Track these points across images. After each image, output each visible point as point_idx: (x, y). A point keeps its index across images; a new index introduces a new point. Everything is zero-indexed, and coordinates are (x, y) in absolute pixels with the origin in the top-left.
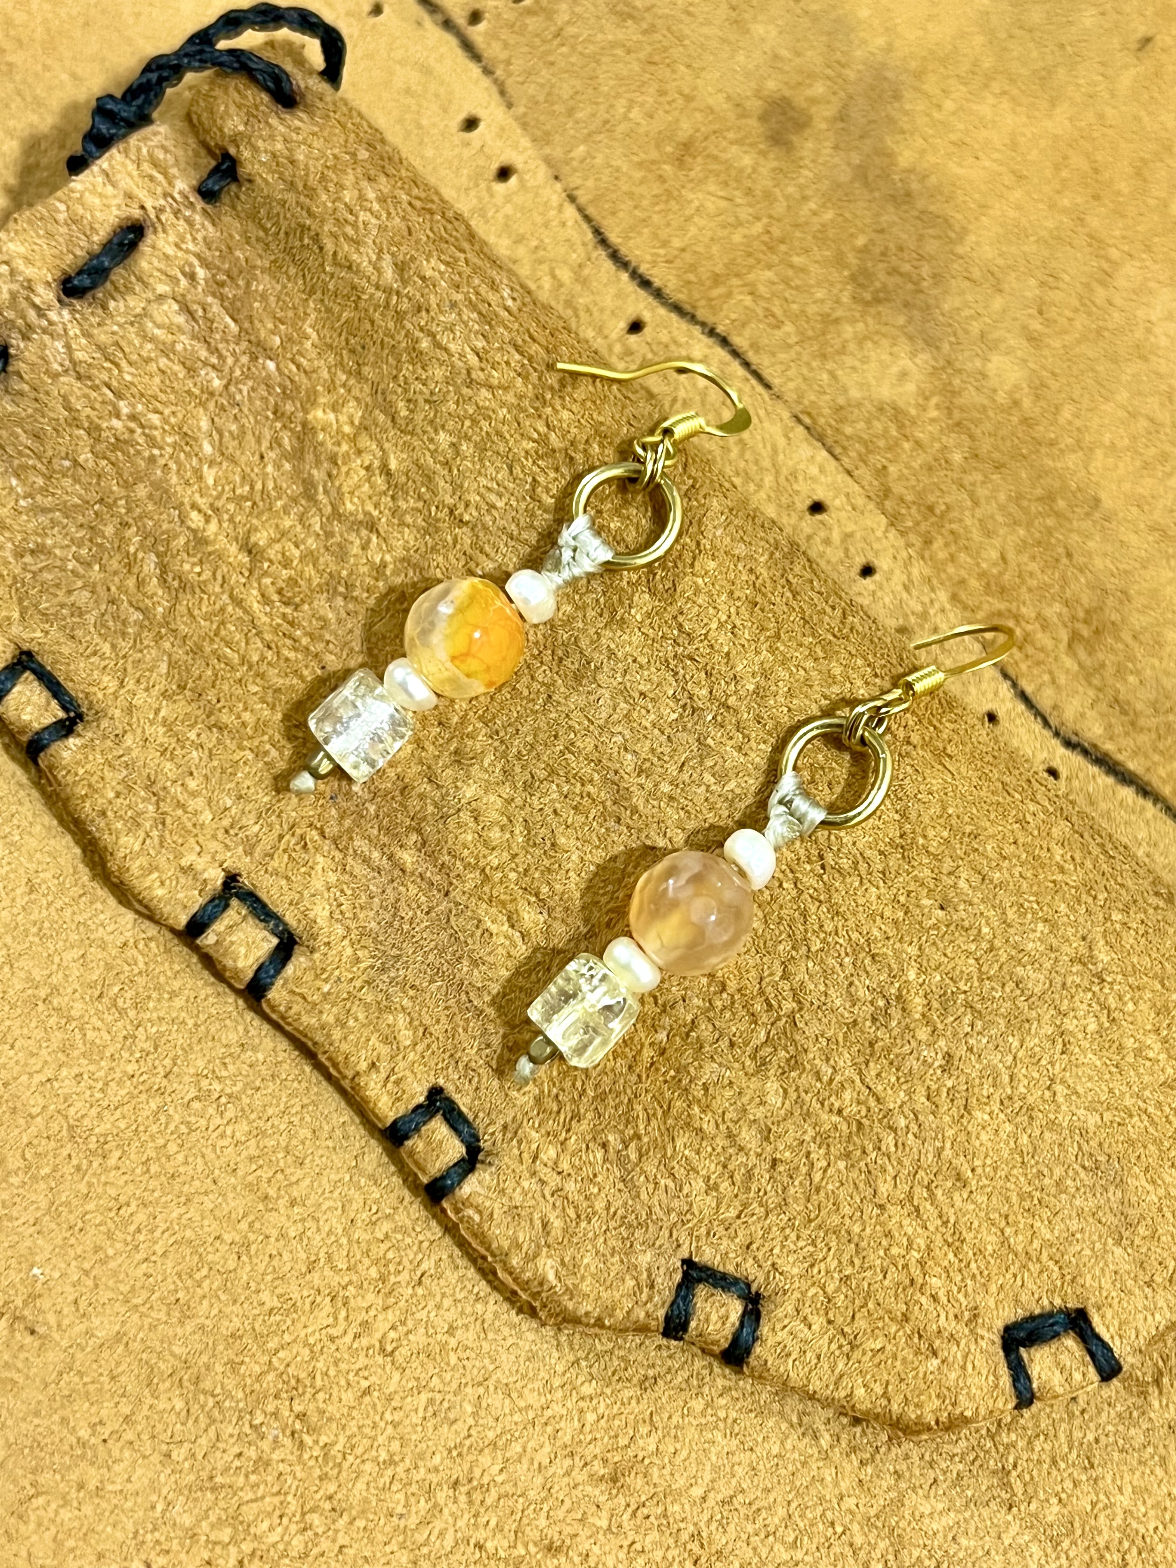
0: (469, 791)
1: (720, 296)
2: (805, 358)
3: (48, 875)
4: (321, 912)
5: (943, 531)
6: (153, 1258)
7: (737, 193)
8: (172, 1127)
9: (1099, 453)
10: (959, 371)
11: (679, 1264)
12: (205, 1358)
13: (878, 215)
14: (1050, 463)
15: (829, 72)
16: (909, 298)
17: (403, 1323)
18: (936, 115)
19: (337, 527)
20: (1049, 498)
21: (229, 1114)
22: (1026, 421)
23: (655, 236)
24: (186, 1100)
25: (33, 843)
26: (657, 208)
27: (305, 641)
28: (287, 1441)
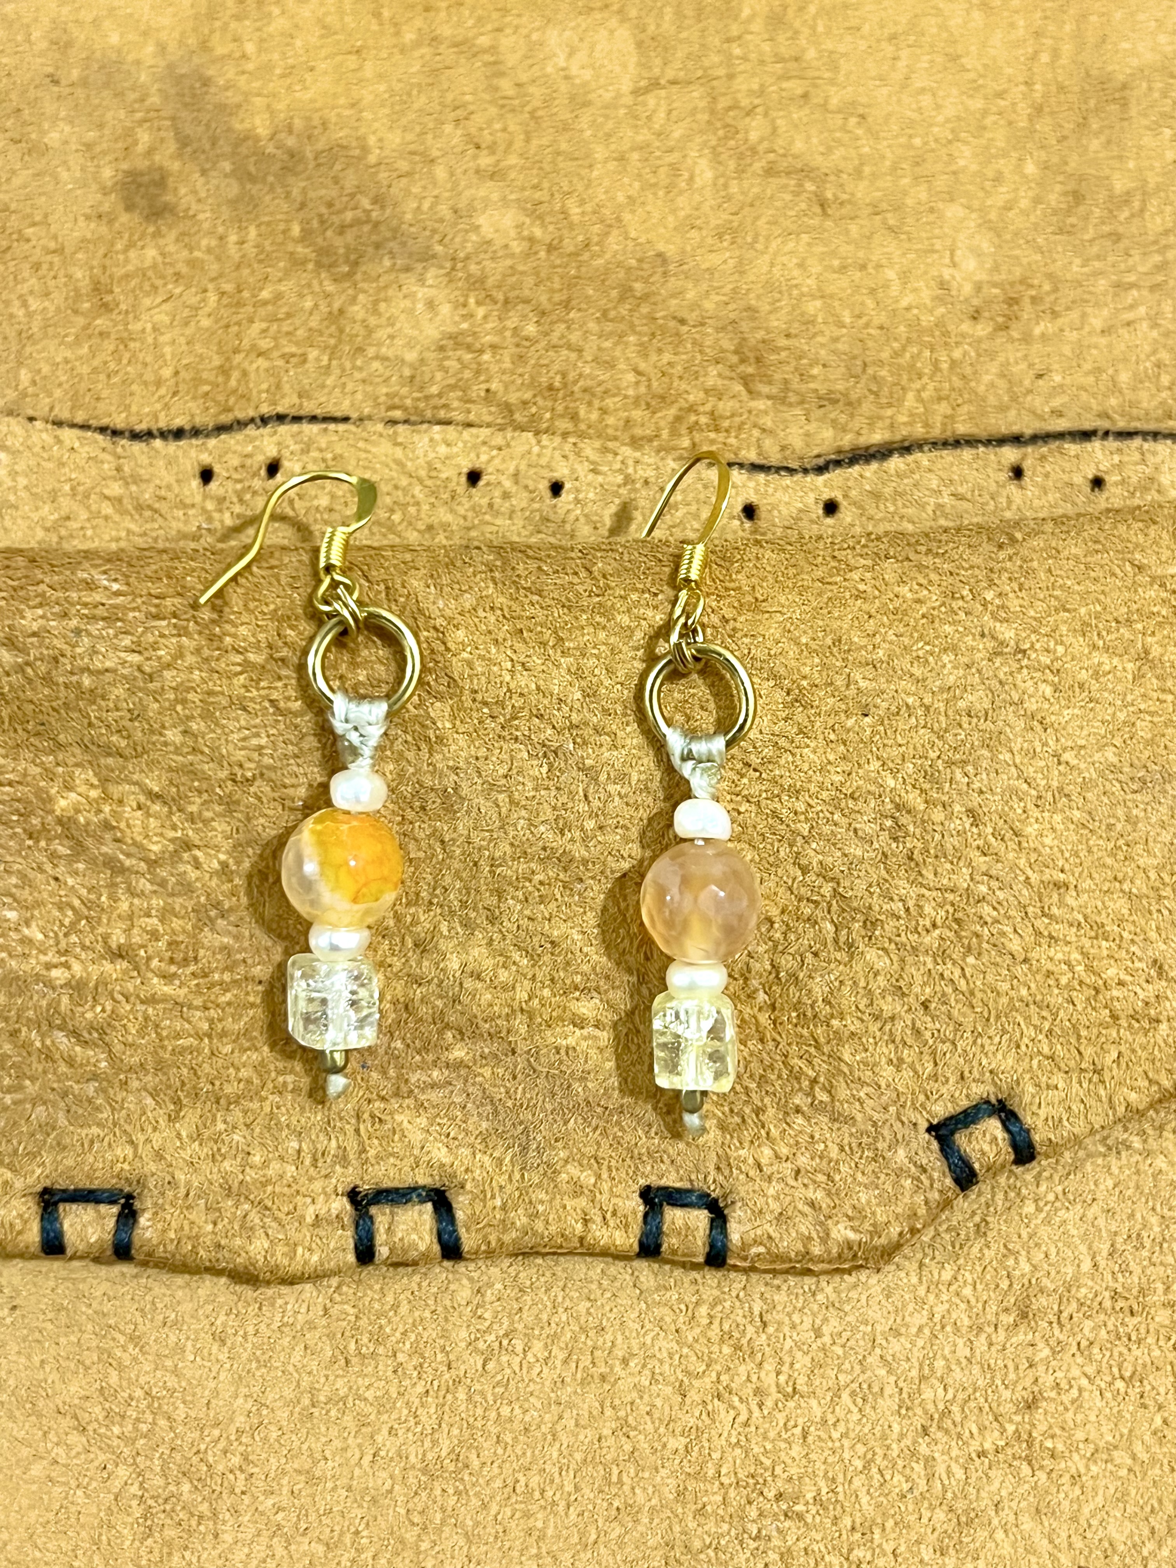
0: (454, 964)
1: (239, 381)
2: (348, 365)
3: (222, 1318)
4: (440, 1154)
5: (577, 396)
6: (573, 1498)
7: (170, 286)
8: (490, 1399)
9: (627, 216)
10: (467, 258)
11: (927, 1136)
12: (677, 1529)
13: (288, 195)
14: (601, 261)
15: (139, 115)
16: (374, 238)
17: (781, 1362)
18: (250, 66)
19: (162, 873)
20: (626, 292)
21: (519, 1346)
22: (551, 248)
23: (145, 383)
24: (480, 1368)
25: (187, 1307)
26: (125, 361)
27: (227, 977)
28: (788, 1523)
